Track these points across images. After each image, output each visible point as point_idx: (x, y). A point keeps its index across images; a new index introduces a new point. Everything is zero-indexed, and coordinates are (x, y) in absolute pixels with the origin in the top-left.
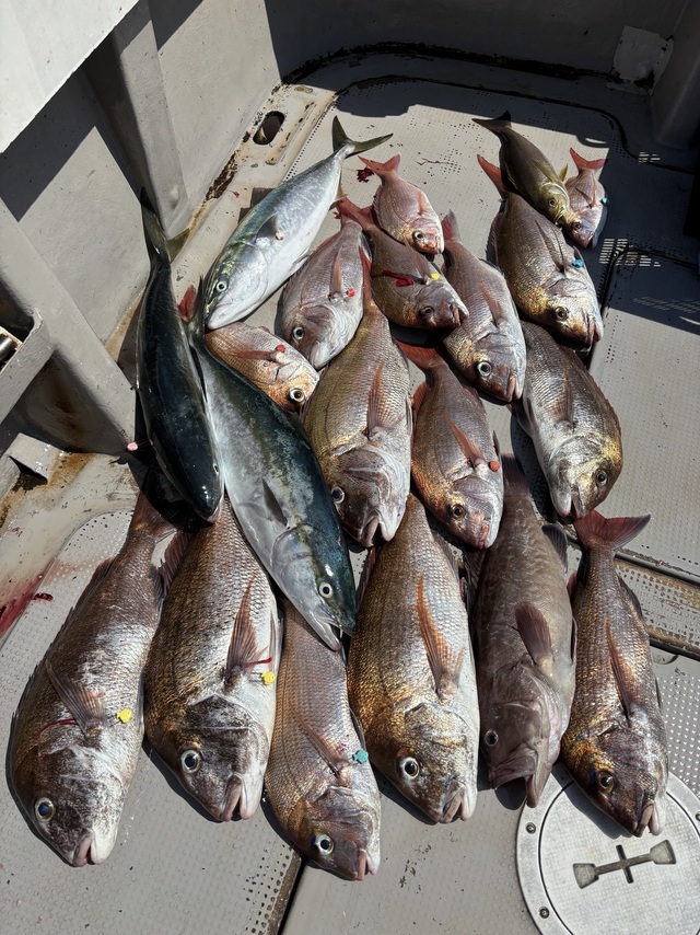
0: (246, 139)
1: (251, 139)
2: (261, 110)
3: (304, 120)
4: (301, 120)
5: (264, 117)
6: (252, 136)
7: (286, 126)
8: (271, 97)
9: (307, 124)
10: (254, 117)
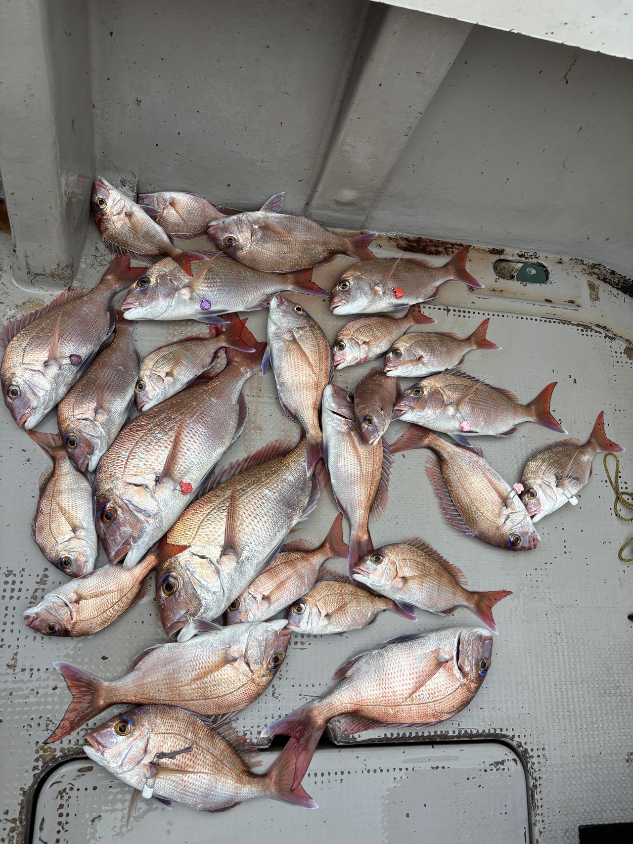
0: (494, 252)
1: (496, 257)
2: (542, 255)
3: (549, 305)
4: (548, 301)
5: (535, 260)
6: (502, 257)
7: (533, 289)
8: (566, 259)
9: (547, 309)
10: (528, 250)
